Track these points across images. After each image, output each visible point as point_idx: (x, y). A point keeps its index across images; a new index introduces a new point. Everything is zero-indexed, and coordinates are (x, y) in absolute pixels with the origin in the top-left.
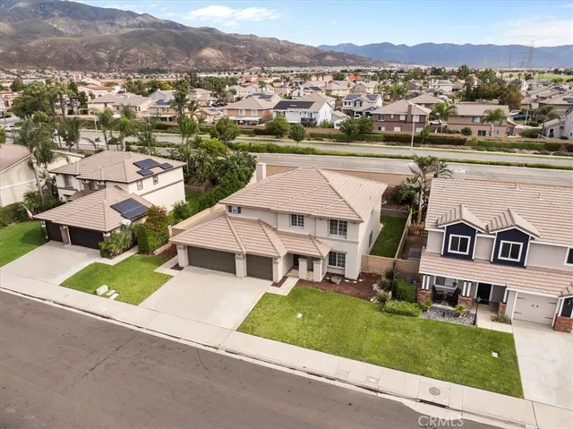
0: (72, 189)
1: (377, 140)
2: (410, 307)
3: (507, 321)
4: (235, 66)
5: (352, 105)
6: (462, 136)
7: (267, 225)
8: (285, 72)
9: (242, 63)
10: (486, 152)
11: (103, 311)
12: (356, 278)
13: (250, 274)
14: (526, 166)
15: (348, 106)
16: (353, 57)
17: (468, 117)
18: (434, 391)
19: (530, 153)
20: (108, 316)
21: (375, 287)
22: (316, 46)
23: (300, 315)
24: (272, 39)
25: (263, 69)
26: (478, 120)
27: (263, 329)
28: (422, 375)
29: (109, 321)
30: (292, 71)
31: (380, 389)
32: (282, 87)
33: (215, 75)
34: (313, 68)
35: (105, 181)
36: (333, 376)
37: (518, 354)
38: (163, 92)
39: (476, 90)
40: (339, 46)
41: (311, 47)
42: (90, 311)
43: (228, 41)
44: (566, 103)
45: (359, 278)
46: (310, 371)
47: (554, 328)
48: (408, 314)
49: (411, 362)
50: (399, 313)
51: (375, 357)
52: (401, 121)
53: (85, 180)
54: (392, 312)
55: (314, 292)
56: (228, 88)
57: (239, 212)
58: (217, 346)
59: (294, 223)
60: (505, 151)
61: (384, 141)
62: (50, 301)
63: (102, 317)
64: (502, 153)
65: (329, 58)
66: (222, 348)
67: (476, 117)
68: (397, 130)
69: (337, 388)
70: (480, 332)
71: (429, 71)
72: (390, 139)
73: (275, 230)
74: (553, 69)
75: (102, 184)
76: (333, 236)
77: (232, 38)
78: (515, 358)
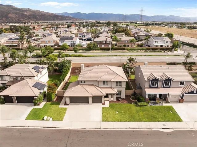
0: (5, 80)
1: (98, 50)
2: (145, 104)
3: (169, 103)
4: (23, 20)
5: (82, 37)
6: (124, 47)
7: (95, 86)
8: (44, 23)
9: (26, 19)
10: (131, 52)
11: (51, 125)
12: (124, 98)
13: (93, 102)
14: (146, 56)
15: (80, 37)
16: (68, 17)
17: (123, 41)
18: (164, 125)
19: (143, 51)
20: (55, 127)
21: (131, 99)
22: (54, 13)
23: (117, 112)
24: (37, 10)
25: (35, 22)
26: (126, 42)
27: (109, 119)
28: (159, 121)
29: (56, 128)
30: (47, 23)
31: (152, 128)
32: (51, 30)
33: (17, 25)
34: (55, 21)
35: (23, 77)
36: (138, 128)
37: (176, 111)
38: (5, 34)
39: (116, 30)
40: (62, 13)
41: (53, 14)
42: (46, 126)
43: (19, 11)
44: (144, 35)
45: (125, 97)
46: (132, 128)
47: (180, 102)
48: (145, 106)
49: (154, 119)
50: (143, 106)
51: (145, 120)
52: (104, 43)
53: (14, 77)
54: (141, 106)
55: (116, 104)
56: (31, 31)
57: (85, 82)
58: (100, 128)
59: (104, 84)
60: (136, 51)
61: (101, 50)
62: (26, 127)
63: (53, 128)
64: (136, 52)
65: (60, 18)
66: (102, 128)
67: (126, 41)
68: (103, 46)
69: (141, 131)
70: (164, 107)
71: (96, 23)
72: (102, 49)
73: (98, 87)
74: (131, 22)
75: (23, 78)
76: (117, 86)
77: (21, 10)
78: (176, 112)
